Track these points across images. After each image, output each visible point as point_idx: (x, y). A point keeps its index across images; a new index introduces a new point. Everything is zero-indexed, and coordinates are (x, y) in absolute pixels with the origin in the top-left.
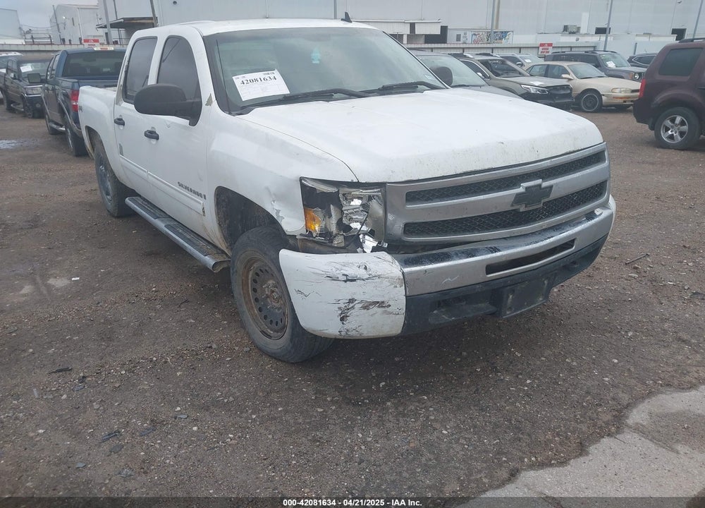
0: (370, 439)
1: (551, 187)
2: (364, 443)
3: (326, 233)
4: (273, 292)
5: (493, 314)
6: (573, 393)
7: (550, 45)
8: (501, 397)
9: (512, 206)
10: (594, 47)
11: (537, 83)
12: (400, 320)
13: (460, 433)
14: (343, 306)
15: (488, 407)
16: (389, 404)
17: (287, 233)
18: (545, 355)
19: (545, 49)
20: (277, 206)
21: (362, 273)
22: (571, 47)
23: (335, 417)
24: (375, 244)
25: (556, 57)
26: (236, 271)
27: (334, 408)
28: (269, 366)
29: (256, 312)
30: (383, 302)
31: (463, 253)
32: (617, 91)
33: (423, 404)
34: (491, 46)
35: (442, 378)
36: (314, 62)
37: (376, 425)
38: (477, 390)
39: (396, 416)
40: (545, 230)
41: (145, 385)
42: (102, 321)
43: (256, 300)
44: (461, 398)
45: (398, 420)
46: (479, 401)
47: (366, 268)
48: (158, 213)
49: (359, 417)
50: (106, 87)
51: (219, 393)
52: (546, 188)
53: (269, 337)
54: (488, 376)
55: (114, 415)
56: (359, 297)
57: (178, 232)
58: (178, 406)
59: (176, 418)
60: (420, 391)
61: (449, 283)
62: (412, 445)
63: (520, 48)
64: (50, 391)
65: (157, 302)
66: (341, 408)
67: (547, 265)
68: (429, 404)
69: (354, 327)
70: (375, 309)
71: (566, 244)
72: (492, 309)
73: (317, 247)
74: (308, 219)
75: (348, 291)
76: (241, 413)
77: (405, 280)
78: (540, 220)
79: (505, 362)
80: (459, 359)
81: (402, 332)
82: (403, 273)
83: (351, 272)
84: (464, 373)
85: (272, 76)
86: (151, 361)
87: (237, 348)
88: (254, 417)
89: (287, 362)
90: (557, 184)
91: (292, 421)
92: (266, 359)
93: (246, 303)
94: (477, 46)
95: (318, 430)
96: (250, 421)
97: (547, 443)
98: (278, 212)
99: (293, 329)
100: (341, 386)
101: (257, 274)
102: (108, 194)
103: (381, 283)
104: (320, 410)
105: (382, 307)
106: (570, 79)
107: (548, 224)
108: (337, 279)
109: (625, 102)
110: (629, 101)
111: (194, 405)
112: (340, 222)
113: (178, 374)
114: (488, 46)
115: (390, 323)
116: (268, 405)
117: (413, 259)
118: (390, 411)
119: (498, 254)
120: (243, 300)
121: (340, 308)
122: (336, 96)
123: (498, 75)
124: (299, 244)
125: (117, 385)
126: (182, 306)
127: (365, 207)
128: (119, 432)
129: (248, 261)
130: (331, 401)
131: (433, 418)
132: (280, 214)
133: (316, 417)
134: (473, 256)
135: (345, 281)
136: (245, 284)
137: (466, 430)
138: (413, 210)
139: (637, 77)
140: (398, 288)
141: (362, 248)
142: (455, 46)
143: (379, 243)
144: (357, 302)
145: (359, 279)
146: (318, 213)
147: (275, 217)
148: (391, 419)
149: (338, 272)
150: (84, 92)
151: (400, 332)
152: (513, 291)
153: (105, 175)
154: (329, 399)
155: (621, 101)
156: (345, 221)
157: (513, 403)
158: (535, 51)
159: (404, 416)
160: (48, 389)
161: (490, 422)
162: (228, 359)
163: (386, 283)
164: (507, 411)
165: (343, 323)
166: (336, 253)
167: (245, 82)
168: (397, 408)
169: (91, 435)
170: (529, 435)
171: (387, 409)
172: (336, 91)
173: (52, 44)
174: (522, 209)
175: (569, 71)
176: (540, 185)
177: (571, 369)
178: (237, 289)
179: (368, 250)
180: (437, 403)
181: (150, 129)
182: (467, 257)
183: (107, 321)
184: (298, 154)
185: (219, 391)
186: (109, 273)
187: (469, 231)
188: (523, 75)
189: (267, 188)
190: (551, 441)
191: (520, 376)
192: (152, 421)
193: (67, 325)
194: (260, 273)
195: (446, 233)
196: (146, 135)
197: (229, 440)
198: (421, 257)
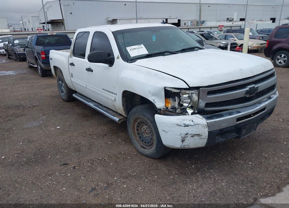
0: (195, 188)
1: (258, 87)
2: (193, 189)
3: (174, 108)
4: (146, 130)
5: (237, 137)
6: (269, 167)
7: (223, 26)
8: (241, 170)
9: (245, 95)
10: (240, 26)
11: (224, 42)
12: (205, 141)
13: (229, 184)
14: (183, 136)
15: (237, 173)
16: (198, 174)
17: (158, 108)
18: (254, 152)
19: (221, 28)
20: (153, 98)
21: (191, 123)
22: (231, 27)
23: (178, 180)
24: (192, 111)
25: (228, 31)
26: (130, 123)
27: (177, 176)
28: (146, 160)
29: (138, 138)
30: (199, 134)
31: (228, 114)
32: (255, 44)
33: (211, 173)
34: (199, 27)
35: (216, 163)
36: (153, 40)
37: (195, 182)
38: (231, 167)
39: (202, 179)
40: (255, 104)
41: (99, 169)
42: (74, 144)
43: (138, 134)
44: (226, 170)
45: (204, 180)
46: (233, 171)
47: (192, 121)
48: (89, 100)
49: (188, 180)
50: (59, 50)
51: (130, 172)
52: (256, 88)
53: (145, 148)
54: (234, 161)
55: (91, 181)
56: (190, 132)
57: (100, 107)
58: (115, 177)
59: (116, 182)
60: (209, 168)
61: (224, 126)
62: (212, 189)
63: (211, 28)
64: (63, 172)
65: (94, 136)
66: (180, 176)
67: (257, 117)
68: (214, 173)
69: (187, 144)
70: (196, 137)
71: (263, 109)
72: (237, 135)
73: (170, 113)
74: (166, 102)
75: (185, 130)
76: (141, 179)
77: (208, 125)
78: (253, 100)
79: (239, 155)
80: (220, 155)
81: (205, 145)
82: (207, 123)
83: (187, 123)
84: (224, 160)
85: (141, 47)
86: (99, 160)
87: (131, 153)
88: (147, 180)
89: (153, 158)
90: (260, 86)
91: (162, 182)
92: (144, 157)
93: (134, 135)
94: (192, 27)
95: (173, 185)
96: (145, 182)
97: (265, 187)
98: (154, 100)
99: (157, 145)
100: (177, 167)
101: (139, 124)
102: (62, 92)
103: (199, 127)
104: (171, 177)
105: (199, 136)
106: (235, 40)
107: (257, 101)
108: (181, 126)
109: (258, 48)
110: (259, 48)
111: (121, 177)
112: (179, 103)
113: (111, 164)
114: (198, 27)
115: (201, 142)
116: (151, 175)
117: (209, 117)
118: (199, 176)
119: (241, 114)
120: (133, 134)
121: (182, 137)
122: (166, 54)
123: (207, 39)
124: (162, 112)
125: (88, 170)
126: (104, 136)
127: (189, 97)
128: (95, 188)
129: (136, 119)
130: (175, 173)
131: (217, 179)
132: (155, 101)
133: (171, 180)
134: (231, 115)
135: (185, 126)
136: (134, 128)
137: (232, 183)
138: (210, 98)
139: (261, 38)
140: (205, 129)
141: (188, 113)
142: (184, 27)
143: (194, 111)
144: (189, 134)
145: (190, 125)
146: (171, 100)
147: (153, 102)
148: (201, 180)
149: (181, 123)
150: (52, 52)
151: (204, 146)
152: (245, 128)
153: (62, 85)
154: (174, 173)
155: (256, 48)
156: (181, 103)
157: (246, 172)
158: (217, 28)
159: (205, 178)
160: (62, 172)
161: (240, 180)
162: (129, 157)
163: (201, 127)
164: (245, 175)
165: (183, 143)
166: (179, 115)
167: (131, 50)
168: (202, 176)
169: (85, 189)
170: (257, 184)
171: (198, 176)
172: (166, 52)
173: (22, 31)
174: (248, 96)
175: (235, 37)
176: (254, 87)
177: (266, 158)
178: (130, 129)
179: (190, 114)
180: (217, 173)
181: (88, 68)
182: (230, 116)
183: (76, 144)
184: (162, 78)
185: (129, 171)
186: (71, 124)
187: (229, 105)
188: (217, 39)
189: (150, 91)
190: (266, 187)
191: (246, 161)
192: (107, 183)
193: (60, 146)
194: (140, 123)
195: (221, 106)
196: (86, 70)
197: (140, 190)
198: (212, 116)
